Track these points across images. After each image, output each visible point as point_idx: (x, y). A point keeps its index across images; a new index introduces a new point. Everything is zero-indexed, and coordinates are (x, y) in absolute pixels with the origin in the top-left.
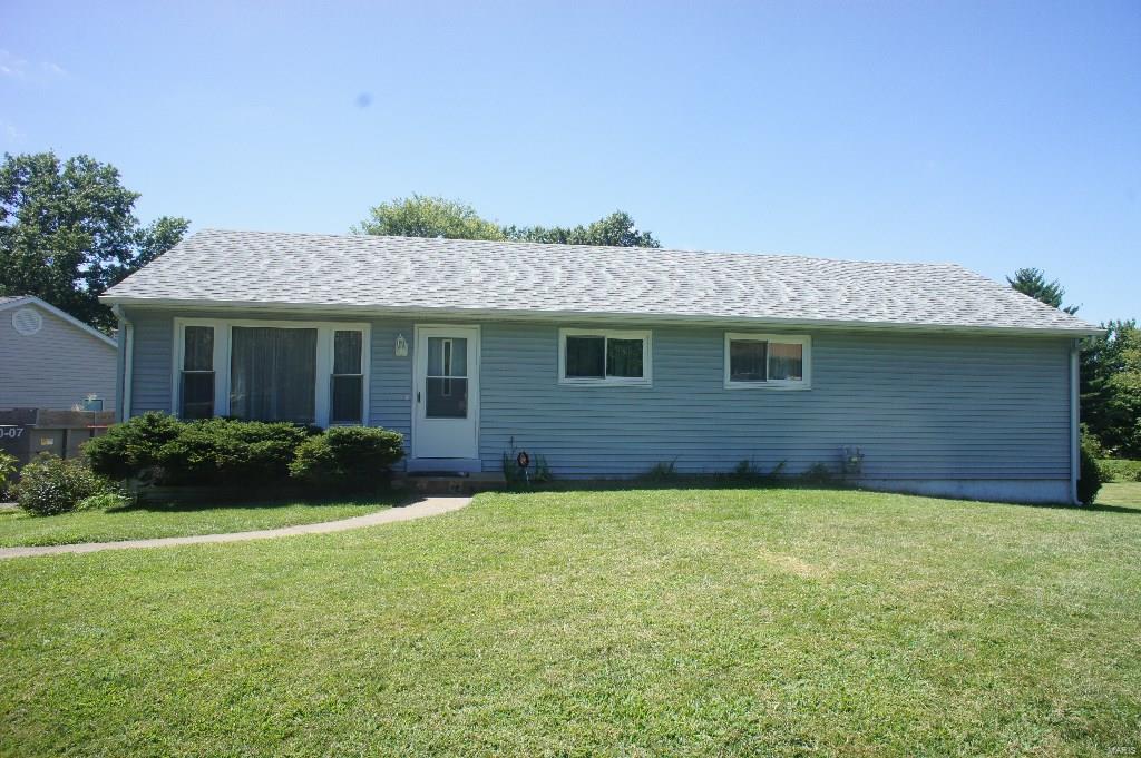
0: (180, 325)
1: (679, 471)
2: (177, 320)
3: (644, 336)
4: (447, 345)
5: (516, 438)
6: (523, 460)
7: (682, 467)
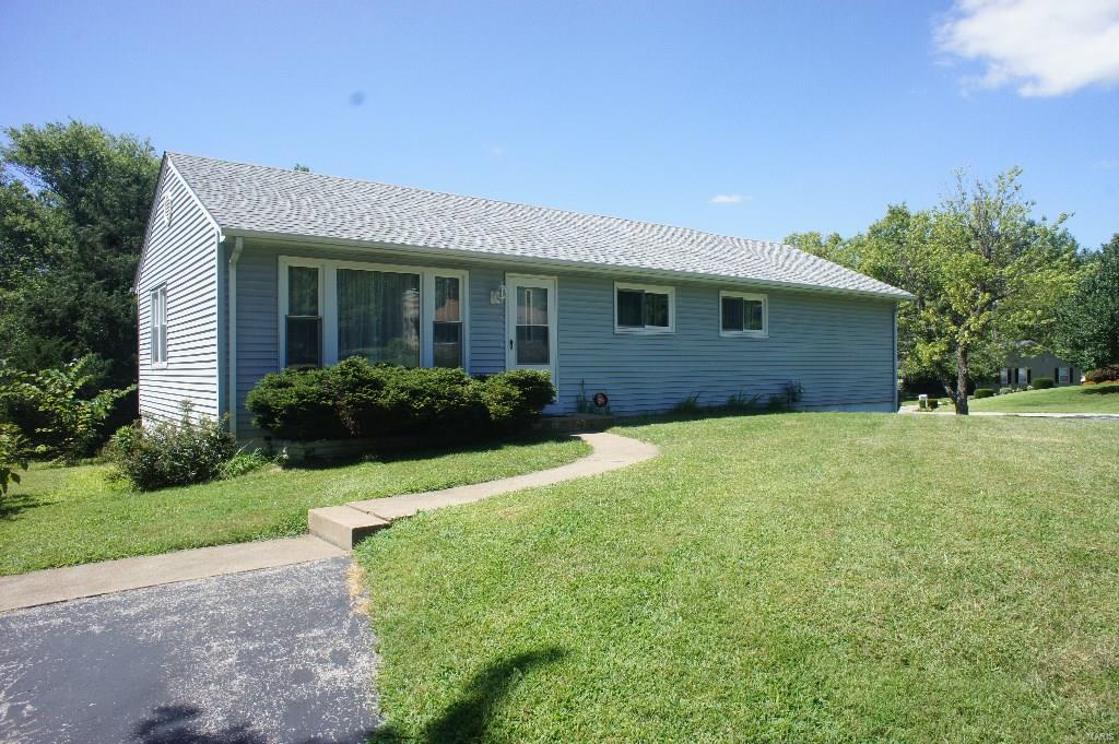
0: (285, 263)
1: (700, 405)
2: (282, 258)
3: (669, 291)
4: (529, 293)
5: (586, 382)
6: (600, 400)
7: (702, 402)
